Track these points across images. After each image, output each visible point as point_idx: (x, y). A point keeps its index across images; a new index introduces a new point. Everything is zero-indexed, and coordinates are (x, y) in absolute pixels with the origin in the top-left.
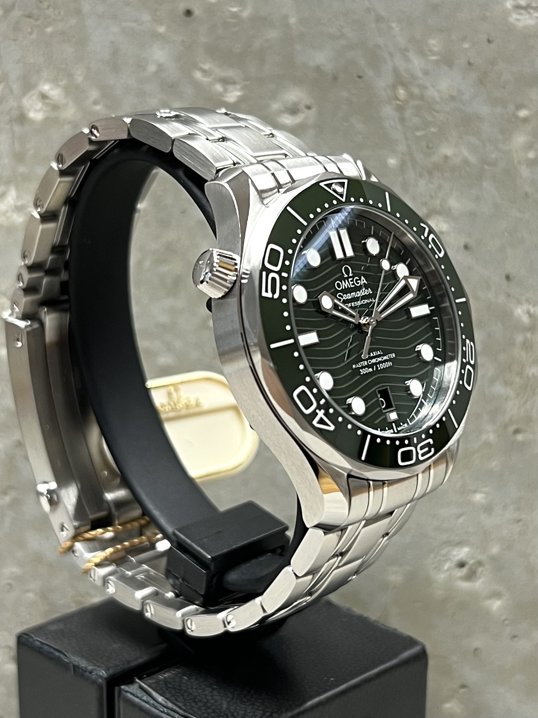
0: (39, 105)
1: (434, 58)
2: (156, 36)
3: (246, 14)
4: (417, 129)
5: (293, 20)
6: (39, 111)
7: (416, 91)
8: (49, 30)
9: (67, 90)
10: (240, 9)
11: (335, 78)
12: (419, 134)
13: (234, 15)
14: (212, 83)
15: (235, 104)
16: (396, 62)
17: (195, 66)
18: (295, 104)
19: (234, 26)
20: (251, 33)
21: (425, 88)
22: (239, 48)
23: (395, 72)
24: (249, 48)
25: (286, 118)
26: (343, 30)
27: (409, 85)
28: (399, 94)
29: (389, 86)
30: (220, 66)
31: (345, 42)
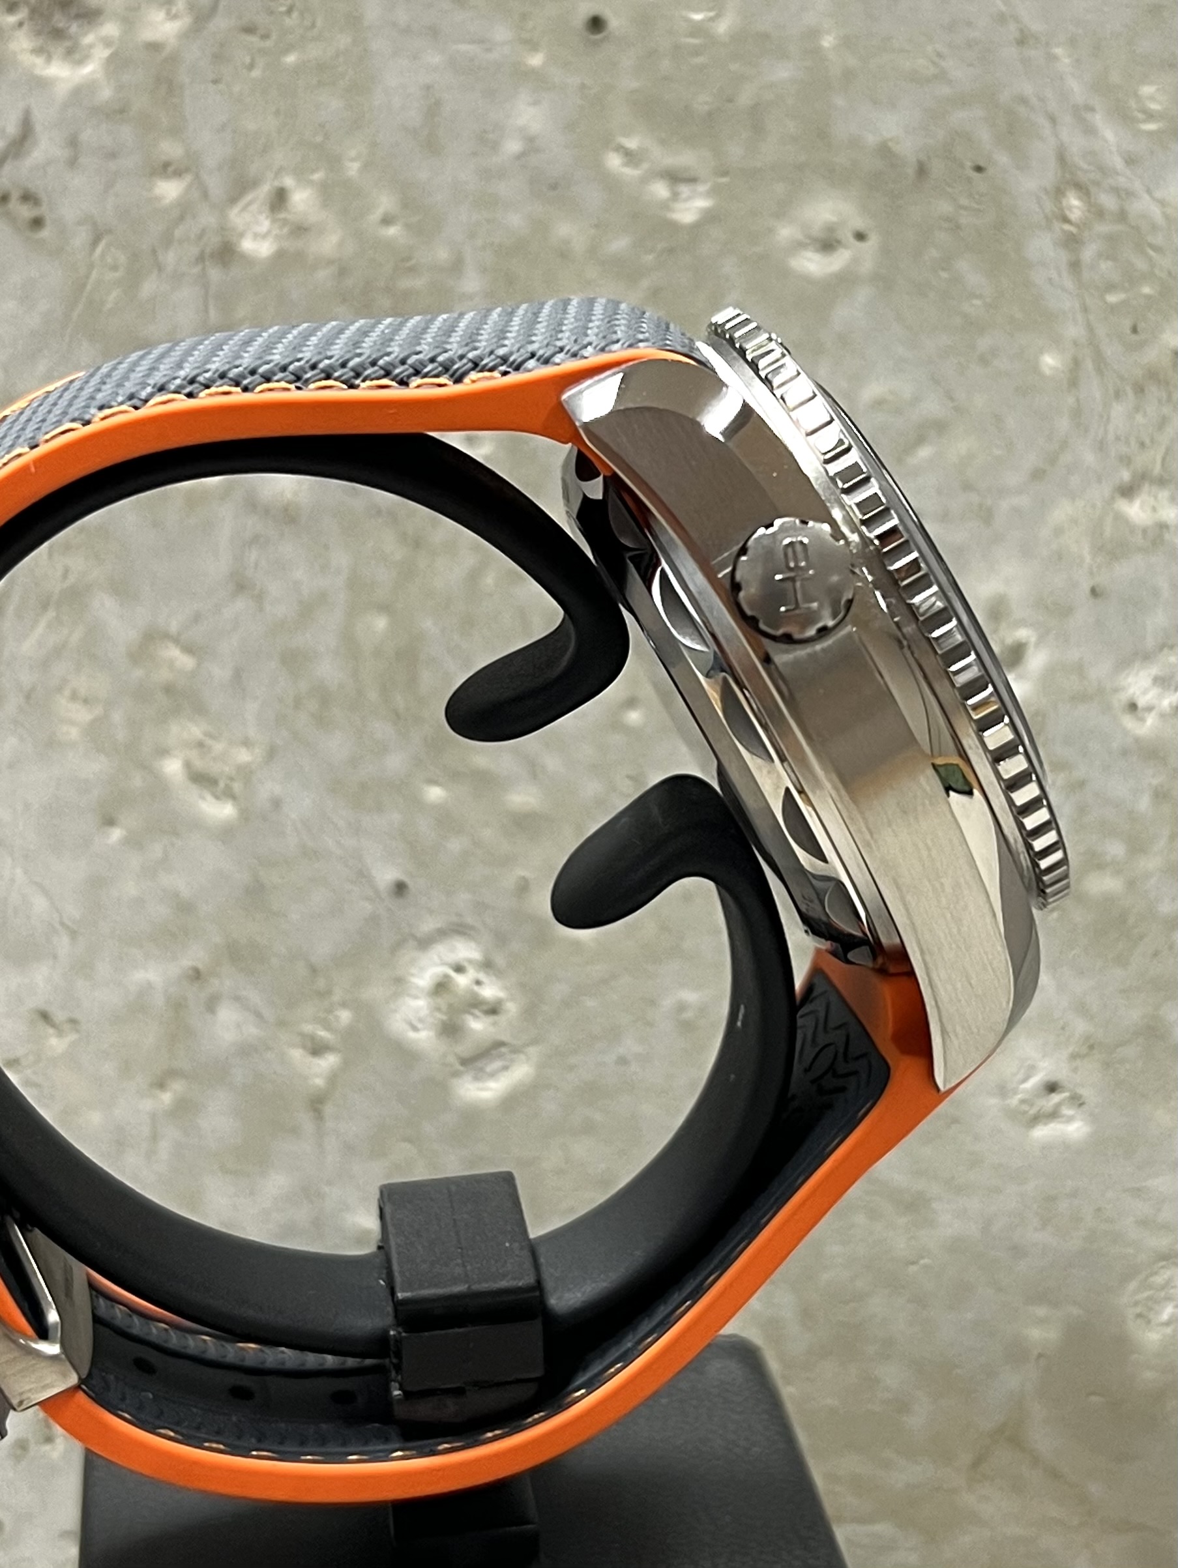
0: (265, 224)
1: (1151, 127)
2: (524, 75)
3: (722, 27)
4: (1111, 287)
5: (827, 42)
6: (264, 236)
7: (1108, 201)
8: (291, 59)
9: (326, 192)
10: (712, 14)
11: (922, 170)
12: (1112, 298)
13: (697, 30)
14: (645, 180)
15: (696, 227)
16: (1065, 134)
17: (607, 142)
18: (831, 229)
19: (696, 51)
20: (734, 67)
21: (1130, 194)
22: (706, 103)
23: (1062, 158)
24: (730, 101)
25: (809, 260)
26: (943, 64)
27: (1093, 189)
28: (1070, 208)
29: (1045, 189)
30: (663, 142)
31: (946, 90)
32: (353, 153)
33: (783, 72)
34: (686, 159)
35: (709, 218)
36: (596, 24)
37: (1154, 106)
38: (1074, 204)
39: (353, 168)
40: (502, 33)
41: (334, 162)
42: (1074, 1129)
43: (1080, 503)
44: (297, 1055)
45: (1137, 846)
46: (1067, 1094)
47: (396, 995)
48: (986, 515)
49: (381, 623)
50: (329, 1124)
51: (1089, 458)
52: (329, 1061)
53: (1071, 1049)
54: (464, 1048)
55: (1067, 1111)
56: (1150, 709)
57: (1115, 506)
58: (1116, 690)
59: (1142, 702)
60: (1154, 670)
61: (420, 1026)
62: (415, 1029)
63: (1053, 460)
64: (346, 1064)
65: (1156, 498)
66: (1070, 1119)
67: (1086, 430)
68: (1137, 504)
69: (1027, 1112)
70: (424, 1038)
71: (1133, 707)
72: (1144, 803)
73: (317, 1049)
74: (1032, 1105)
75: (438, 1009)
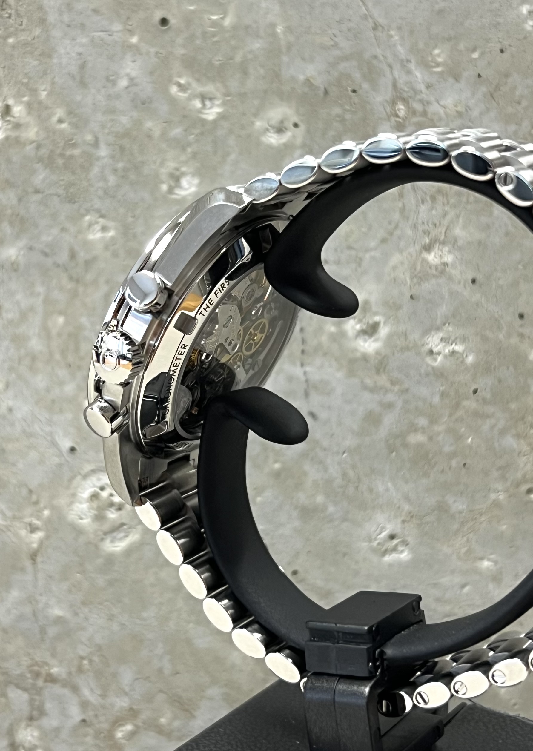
1: (439, 69)
2: (128, 47)
3: (227, 22)
7: (418, 107)
9: (29, 106)
10: (221, 16)
11: (327, 92)
13: (214, 24)
14: (189, 99)
15: (215, 122)
16: (396, 74)
17: (170, 81)
18: (282, 122)
19: (214, 35)
20: (233, 42)
21: (428, 103)
22: (220, 60)
23: (395, 85)
24: (231, 59)
25: (271, 137)
26: (336, 39)
27: (410, 100)
28: (399, 110)
29: (387, 102)
30: (198, 80)
31: (337, 53)
32: (43, 87)
33: (257, 45)
34: (210, 88)
35: (222, 117)
36: (164, 22)
37: (440, 60)
38: (401, 108)
39: (43, 95)
40: (117, 27)
41: (34, 92)
42: (405, 555)
43: (405, 254)
44: (23, 533)
45: (433, 420)
46: (399, 540)
47: (72, 503)
48: (359, 261)
49: (61, 320)
50: (40, 566)
51: (409, 232)
52: (38, 535)
53: (402, 518)
54: (106, 527)
55: (400, 548)
56: (439, 353)
57: (422, 255)
58: (423, 345)
59: (435, 350)
60: (441, 335)
61: (84, 517)
62: (81, 519)
63: (391, 234)
64: (47, 537)
65: (442, 251)
66: (402, 552)
67: (408, 219)
68: (433, 254)
69: (381, 549)
70: (86, 522)
71: (431, 352)
72: (436, 399)
73: (33, 529)
74: (383, 546)
75: (93, 509)
